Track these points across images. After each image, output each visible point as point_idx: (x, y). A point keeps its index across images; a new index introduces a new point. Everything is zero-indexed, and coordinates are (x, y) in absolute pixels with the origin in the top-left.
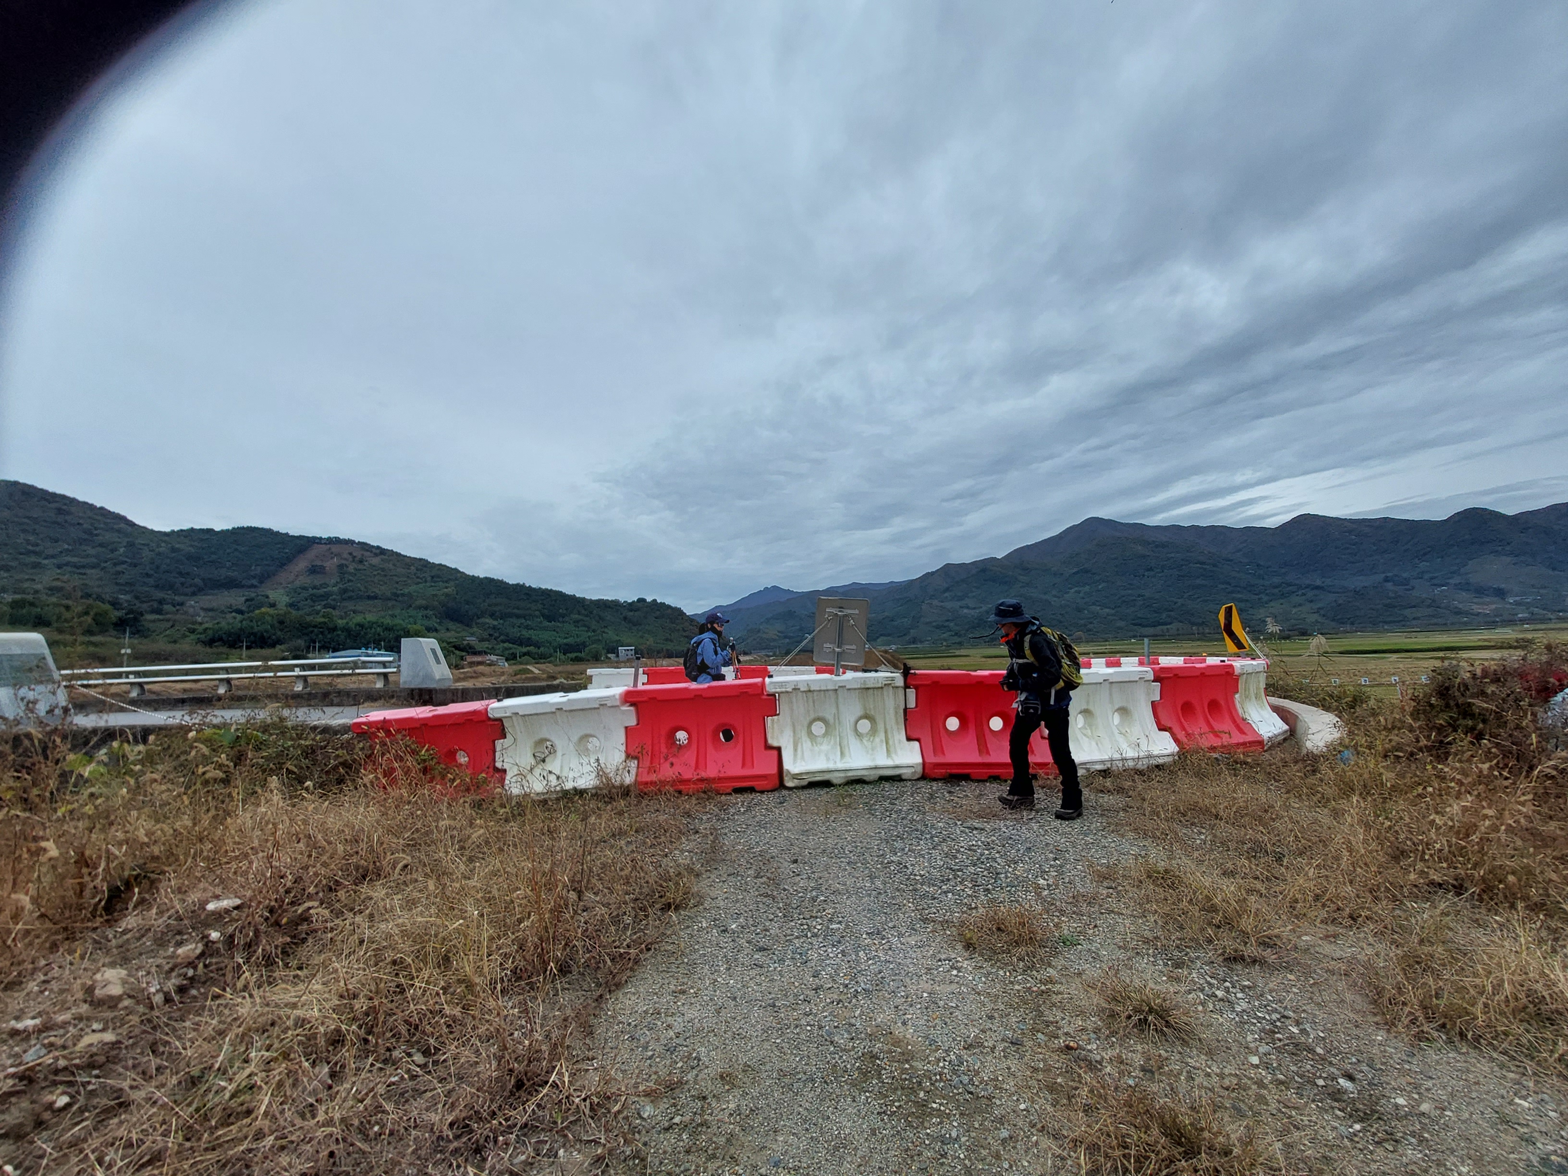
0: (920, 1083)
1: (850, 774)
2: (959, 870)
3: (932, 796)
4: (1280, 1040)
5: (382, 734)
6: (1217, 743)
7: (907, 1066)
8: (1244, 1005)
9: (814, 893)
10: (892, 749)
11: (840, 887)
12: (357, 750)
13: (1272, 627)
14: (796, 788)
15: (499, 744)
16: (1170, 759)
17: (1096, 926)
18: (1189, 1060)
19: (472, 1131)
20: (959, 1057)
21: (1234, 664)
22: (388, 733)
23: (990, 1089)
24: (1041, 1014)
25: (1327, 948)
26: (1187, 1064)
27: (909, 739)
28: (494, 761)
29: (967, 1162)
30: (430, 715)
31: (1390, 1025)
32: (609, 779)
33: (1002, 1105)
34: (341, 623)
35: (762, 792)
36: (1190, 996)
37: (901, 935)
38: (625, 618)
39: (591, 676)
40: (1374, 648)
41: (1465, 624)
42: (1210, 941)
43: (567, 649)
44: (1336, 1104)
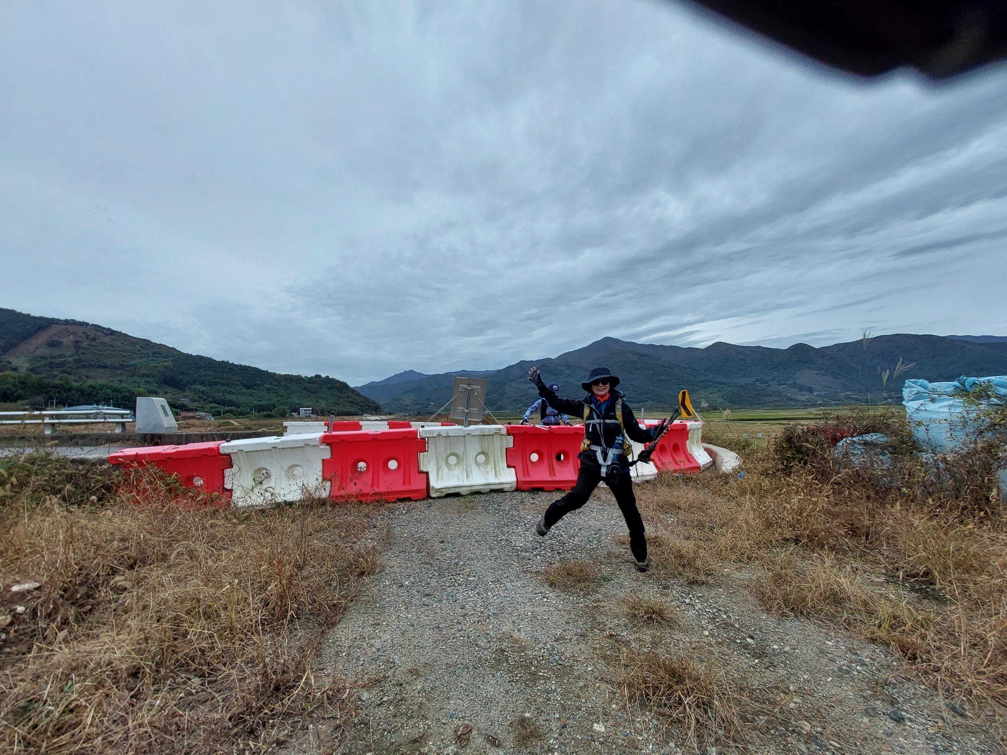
0: (531, 663)
1: (473, 488)
2: (543, 542)
3: (522, 502)
4: (718, 622)
5: (135, 464)
6: (677, 467)
7: (523, 654)
8: (700, 606)
9: (457, 560)
10: (498, 473)
11: (473, 556)
12: (114, 477)
13: (704, 404)
14: (439, 498)
15: (227, 472)
16: (653, 477)
17: (620, 570)
18: (674, 636)
19: (245, 721)
20: (552, 646)
21: (687, 424)
22: (141, 464)
23: (571, 661)
24: (595, 619)
25: (738, 575)
26: (673, 638)
27: (509, 466)
28: (224, 484)
29: (562, 701)
30: (174, 451)
31: (768, 611)
32: (310, 494)
33: (578, 669)
34: (75, 385)
35: (416, 501)
36: (672, 604)
37: (511, 581)
38: (305, 389)
39: (286, 427)
40: (750, 418)
41: (793, 405)
42: (680, 574)
43: (260, 409)
44: (746, 651)
